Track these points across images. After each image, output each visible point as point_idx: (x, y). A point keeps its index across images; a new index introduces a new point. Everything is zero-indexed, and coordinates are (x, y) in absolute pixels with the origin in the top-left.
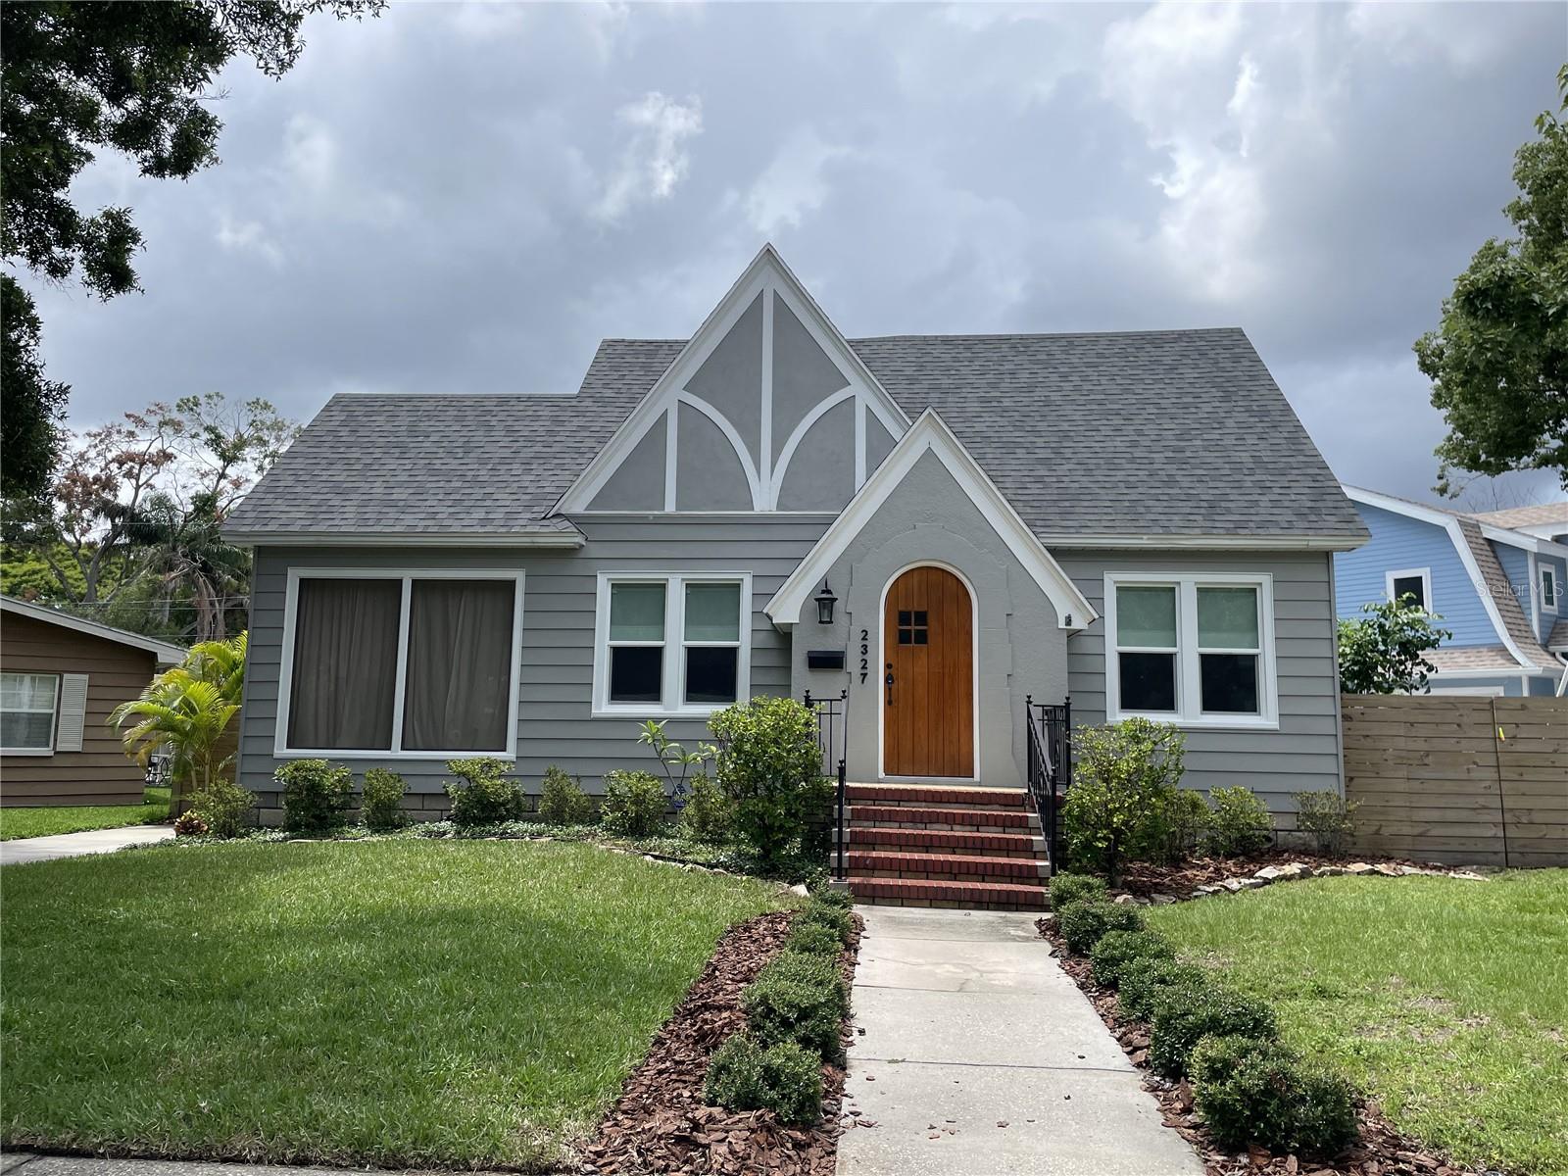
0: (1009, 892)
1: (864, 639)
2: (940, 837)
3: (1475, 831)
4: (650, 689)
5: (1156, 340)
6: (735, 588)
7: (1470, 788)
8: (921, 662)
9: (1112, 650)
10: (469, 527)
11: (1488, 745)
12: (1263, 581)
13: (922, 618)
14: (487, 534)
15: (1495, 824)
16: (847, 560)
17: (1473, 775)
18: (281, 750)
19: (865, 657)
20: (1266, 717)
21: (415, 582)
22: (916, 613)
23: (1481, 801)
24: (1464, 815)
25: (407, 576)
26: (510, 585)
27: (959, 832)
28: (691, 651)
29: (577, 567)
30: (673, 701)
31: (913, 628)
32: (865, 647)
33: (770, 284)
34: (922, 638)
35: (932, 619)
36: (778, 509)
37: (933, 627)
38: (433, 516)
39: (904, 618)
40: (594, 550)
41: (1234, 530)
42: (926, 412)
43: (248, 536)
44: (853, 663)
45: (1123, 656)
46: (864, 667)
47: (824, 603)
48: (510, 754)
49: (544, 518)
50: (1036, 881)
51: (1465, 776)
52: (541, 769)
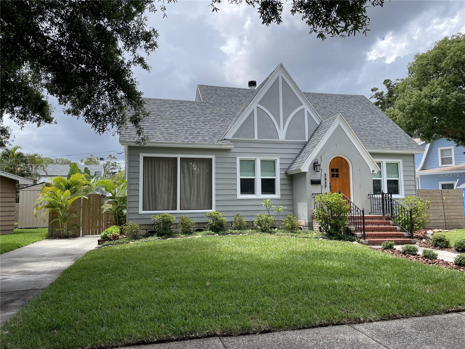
1: (325, 176)
3: (440, 221)
4: (252, 191)
6: (274, 162)
7: (438, 211)
8: (338, 182)
10: (199, 143)
11: (441, 201)
12: (400, 161)
13: (337, 170)
14: (207, 144)
15: (443, 219)
16: (321, 155)
17: (439, 208)
18: (141, 211)
19: (326, 181)
20: (401, 195)
21: (182, 159)
22: (336, 169)
23: (440, 214)
24: (437, 218)
25: (179, 156)
26: (211, 160)
27: (375, 226)
28: (262, 179)
29: (230, 155)
30: (258, 194)
31: (335, 173)
32: (326, 178)
33: (281, 74)
34: (337, 176)
35: (339, 170)
36: (285, 139)
37: (340, 173)
38: (187, 138)
39: (332, 170)
40: (235, 150)
41: (397, 148)
42: (339, 115)
44: (323, 183)
46: (326, 184)
48: (213, 210)
49: (222, 140)
50: (403, 237)
51: (437, 208)
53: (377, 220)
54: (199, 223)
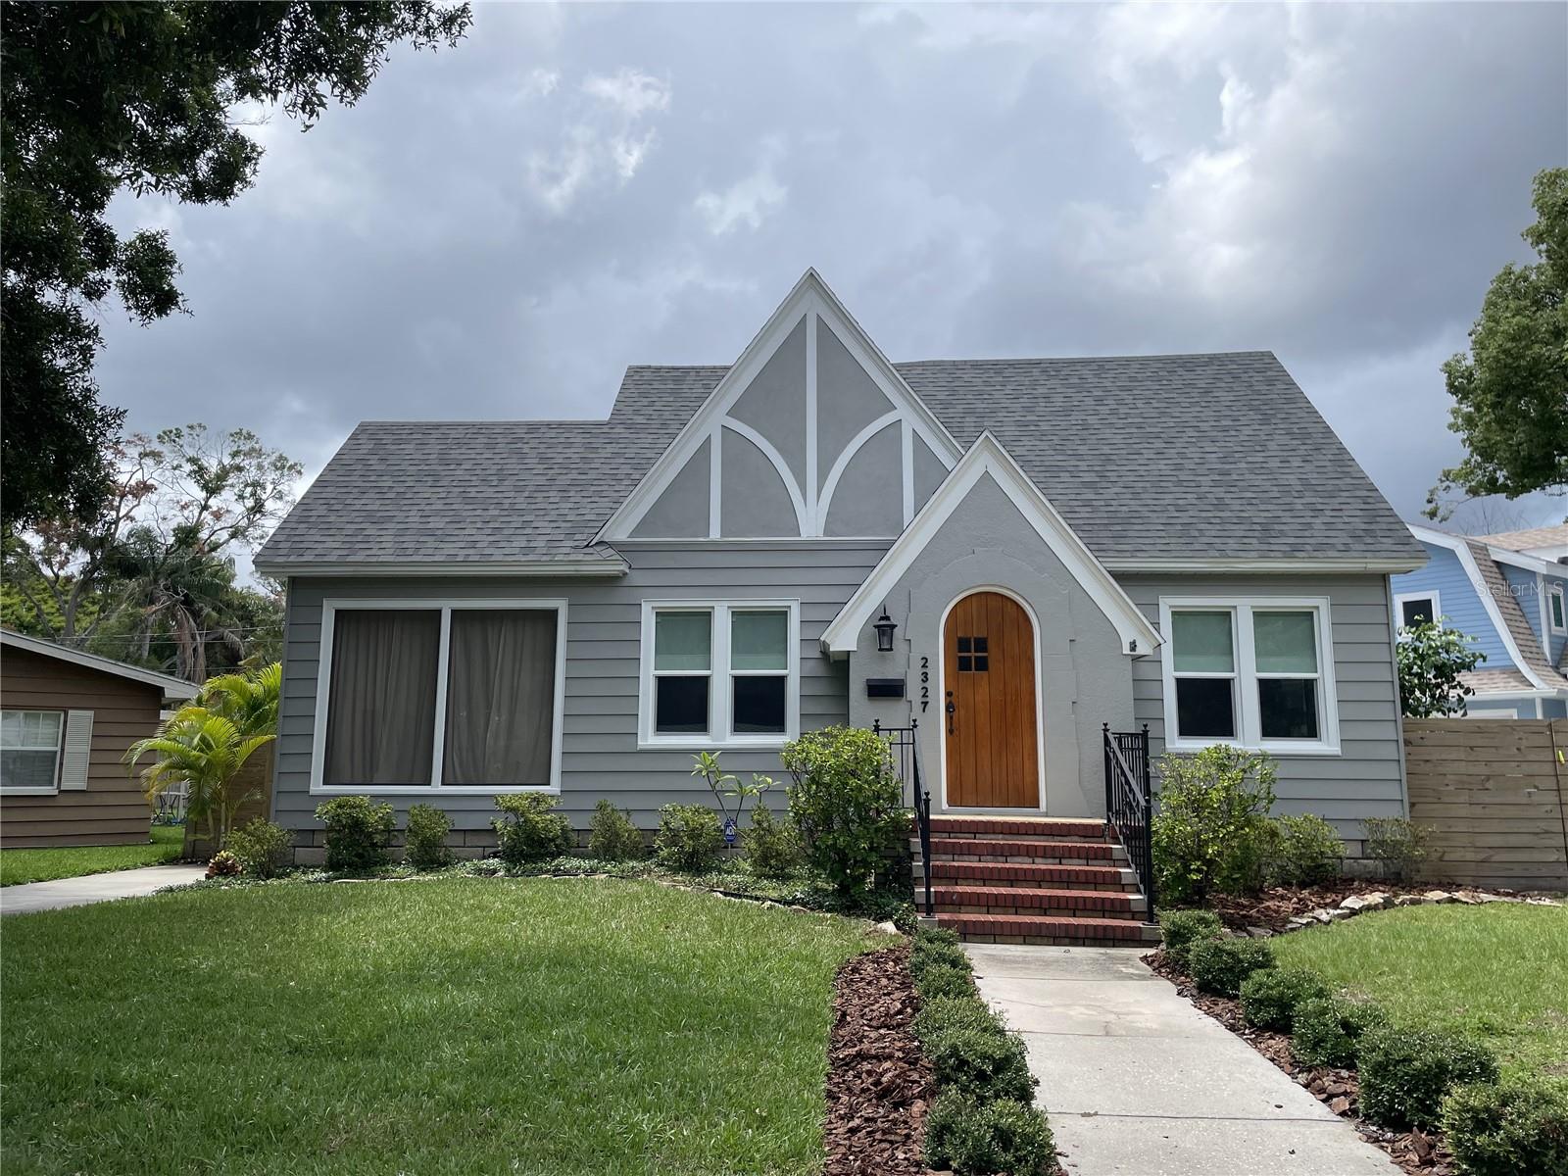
0: (1105, 928)
1: (924, 666)
2: (1025, 871)
3: (1537, 856)
4: (697, 720)
5: (1187, 363)
6: (782, 615)
7: (1532, 813)
8: (982, 689)
9: (1169, 675)
10: (509, 557)
11: (1548, 769)
12: (1320, 605)
13: (981, 644)
14: (529, 563)
15: (1558, 849)
16: (905, 587)
17: (1535, 799)
18: (317, 786)
19: (925, 685)
20: (1329, 743)
21: (454, 612)
22: (975, 639)
23: (1543, 825)
24: (1525, 840)
25: (447, 606)
26: (552, 614)
27: (1042, 865)
28: (737, 680)
29: (620, 596)
30: (721, 732)
31: (973, 654)
32: (925, 674)
33: (813, 307)
34: (982, 665)
35: (991, 645)
36: (825, 534)
37: (993, 654)
38: (473, 545)
39: (963, 644)
40: (636, 578)
41: (1292, 552)
42: (983, 436)
43: (283, 567)
44: (913, 691)
45: (1180, 682)
46: (924, 696)
47: (883, 629)
48: (554, 788)
49: (587, 546)
50: (1129, 916)
51: (1525, 800)
52: (591, 803)
53: (1076, 838)
54: (465, 831)
